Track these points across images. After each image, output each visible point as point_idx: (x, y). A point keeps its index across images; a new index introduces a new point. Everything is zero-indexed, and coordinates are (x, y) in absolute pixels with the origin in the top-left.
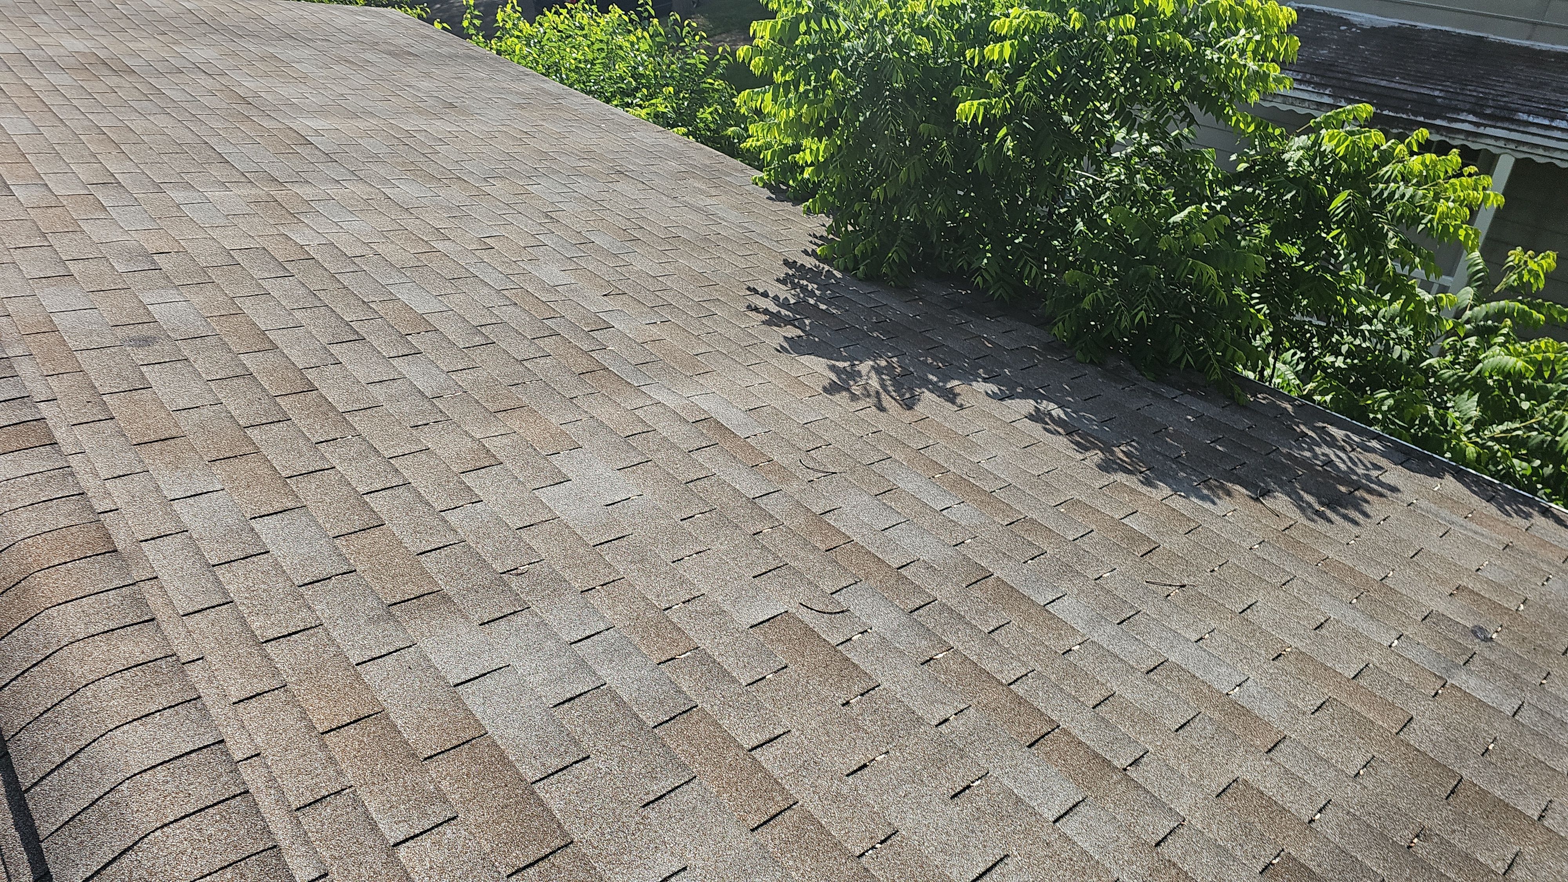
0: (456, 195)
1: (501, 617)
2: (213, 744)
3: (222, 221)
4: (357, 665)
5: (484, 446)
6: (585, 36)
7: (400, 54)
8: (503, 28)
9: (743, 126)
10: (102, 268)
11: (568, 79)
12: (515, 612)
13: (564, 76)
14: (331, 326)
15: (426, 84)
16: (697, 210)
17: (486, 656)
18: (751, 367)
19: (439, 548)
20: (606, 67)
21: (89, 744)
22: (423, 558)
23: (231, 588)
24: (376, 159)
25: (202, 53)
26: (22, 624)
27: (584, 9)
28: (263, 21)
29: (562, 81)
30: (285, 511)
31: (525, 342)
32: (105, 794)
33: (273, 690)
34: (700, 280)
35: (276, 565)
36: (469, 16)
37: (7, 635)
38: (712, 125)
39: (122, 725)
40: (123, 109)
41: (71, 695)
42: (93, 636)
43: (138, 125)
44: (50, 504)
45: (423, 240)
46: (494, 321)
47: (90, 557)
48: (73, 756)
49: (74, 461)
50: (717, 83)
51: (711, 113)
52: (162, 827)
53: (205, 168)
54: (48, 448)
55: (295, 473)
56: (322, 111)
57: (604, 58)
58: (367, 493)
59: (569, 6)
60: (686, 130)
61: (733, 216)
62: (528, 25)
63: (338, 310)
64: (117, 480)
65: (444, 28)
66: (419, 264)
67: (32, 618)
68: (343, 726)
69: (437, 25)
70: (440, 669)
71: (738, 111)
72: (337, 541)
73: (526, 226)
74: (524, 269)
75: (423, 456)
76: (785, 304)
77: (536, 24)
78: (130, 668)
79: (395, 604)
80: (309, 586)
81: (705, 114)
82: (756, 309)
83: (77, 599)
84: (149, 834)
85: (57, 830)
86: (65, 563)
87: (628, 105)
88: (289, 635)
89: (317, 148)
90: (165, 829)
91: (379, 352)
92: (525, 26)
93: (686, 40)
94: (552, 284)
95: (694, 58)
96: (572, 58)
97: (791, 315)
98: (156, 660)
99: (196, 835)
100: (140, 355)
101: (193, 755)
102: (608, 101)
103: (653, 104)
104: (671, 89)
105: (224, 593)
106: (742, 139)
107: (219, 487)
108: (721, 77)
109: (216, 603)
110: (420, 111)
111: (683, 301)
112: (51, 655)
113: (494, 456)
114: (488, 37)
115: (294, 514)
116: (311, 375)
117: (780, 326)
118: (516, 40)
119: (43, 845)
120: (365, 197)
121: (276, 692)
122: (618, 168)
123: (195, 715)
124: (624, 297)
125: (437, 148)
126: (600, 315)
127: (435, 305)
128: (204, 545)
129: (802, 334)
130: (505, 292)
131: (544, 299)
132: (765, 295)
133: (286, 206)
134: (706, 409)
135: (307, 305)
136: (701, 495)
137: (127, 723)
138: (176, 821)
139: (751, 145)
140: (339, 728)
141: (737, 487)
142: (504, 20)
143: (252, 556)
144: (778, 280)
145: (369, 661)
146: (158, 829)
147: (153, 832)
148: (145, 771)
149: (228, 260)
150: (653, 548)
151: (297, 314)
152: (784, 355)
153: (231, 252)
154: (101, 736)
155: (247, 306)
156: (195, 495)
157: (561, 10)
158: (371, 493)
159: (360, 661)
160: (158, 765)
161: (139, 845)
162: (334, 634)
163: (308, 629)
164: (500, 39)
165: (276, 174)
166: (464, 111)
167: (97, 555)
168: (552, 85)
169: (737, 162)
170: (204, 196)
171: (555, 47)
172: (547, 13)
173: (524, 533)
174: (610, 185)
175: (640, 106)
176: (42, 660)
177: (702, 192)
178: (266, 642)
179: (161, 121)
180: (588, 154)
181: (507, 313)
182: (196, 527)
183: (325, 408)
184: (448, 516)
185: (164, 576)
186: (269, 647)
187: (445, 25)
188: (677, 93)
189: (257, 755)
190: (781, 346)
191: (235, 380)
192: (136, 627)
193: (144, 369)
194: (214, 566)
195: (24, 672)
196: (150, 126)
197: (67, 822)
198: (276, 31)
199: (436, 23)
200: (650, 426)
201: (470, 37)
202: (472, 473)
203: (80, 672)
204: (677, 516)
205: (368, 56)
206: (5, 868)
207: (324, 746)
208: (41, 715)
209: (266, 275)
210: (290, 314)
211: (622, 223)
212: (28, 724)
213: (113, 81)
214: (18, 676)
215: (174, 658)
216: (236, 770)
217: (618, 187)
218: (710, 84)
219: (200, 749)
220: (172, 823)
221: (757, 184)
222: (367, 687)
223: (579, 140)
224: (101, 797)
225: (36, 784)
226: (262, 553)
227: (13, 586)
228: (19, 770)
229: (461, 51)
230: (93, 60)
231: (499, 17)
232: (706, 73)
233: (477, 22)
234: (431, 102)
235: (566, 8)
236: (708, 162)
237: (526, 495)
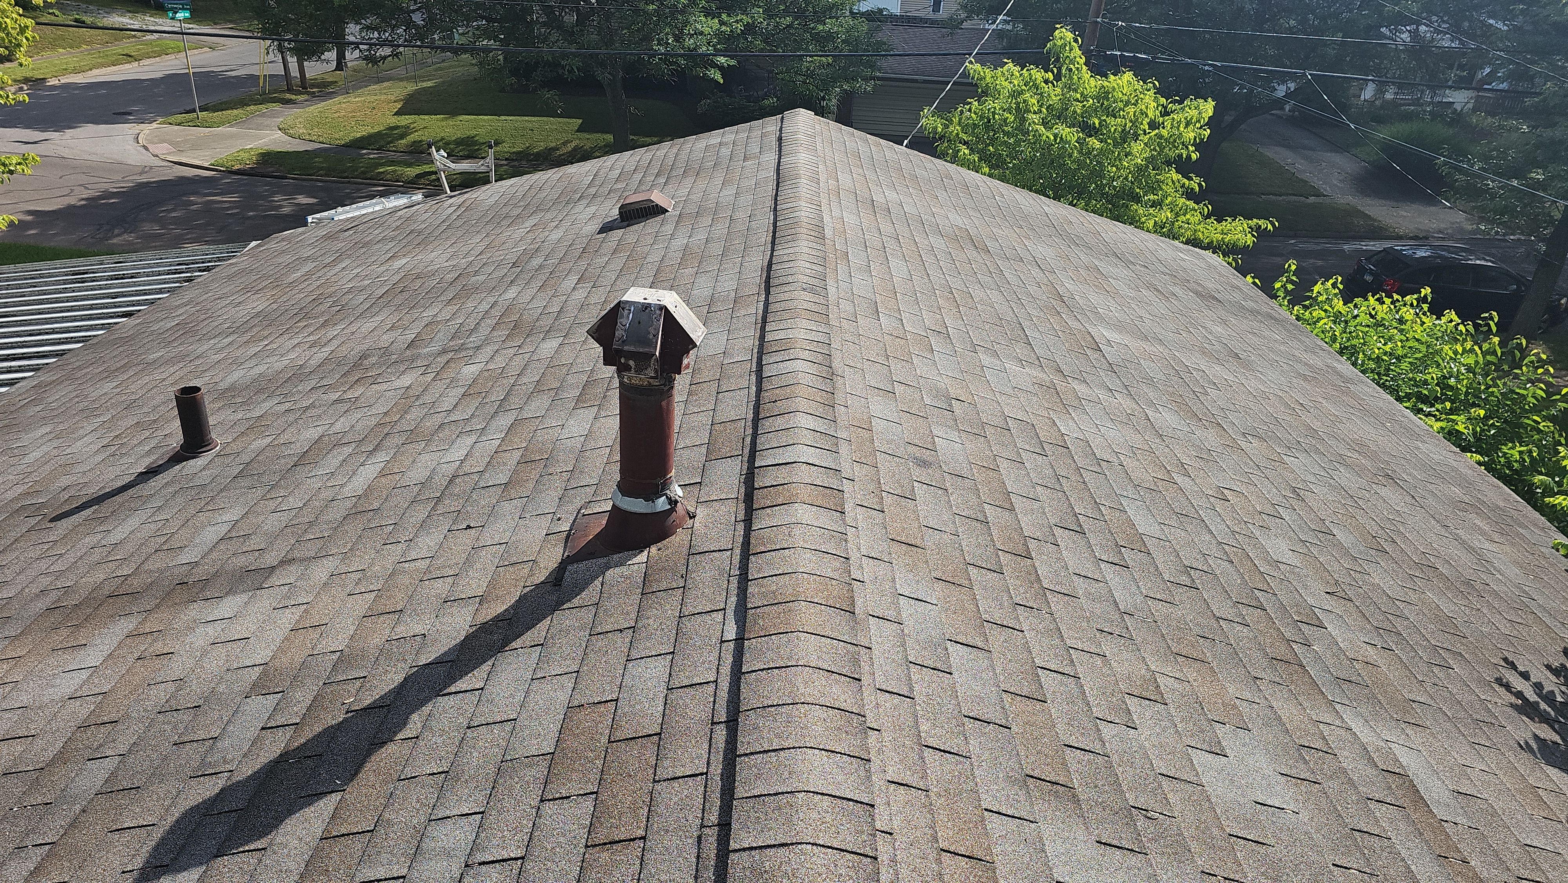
0: (1211, 438)
1: (1118, 847)
2: (867, 804)
3: (1010, 391)
4: (986, 810)
5: (1156, 679)
6: (1401, 331)
7: (1208, 297)
8: (1315, 299)
9: (1557, 479)
10: (916, 396)
11: (1362, 365)
12: (1132, 850)
13: (1360, 362)
14: (1061, 511)
15: (1219, 329)
16: (1470, 549)
17: (1093, 873)
18: (1477, 746)
19: (1085, 750)
20: (1414, 368)
21: (789, 748)
22: (1068, 751)
23: (917, 687)
24: (1150, 382)
25: (1044, 251)
26: (780, 633)
27: (1412, 305)
28: (1100, 237)
29: (1354, 364)
30: (975, 647)
31: (1228, 601)
32: (786, 793)
33: (919, 789)
34: (1447, 625)
35: (953, 687)
36: (1285, 280)
37: (768, 635)
38: (1516, 465)
39: (815, 748)
40: (971, 279)
41: (791, 704)
42: (820, 669)
43: (978, 293)
44: (826, 555)
45: (1166, 468)
46: (1205, 568)
47: (837, 608)
48: (777, 750)
49: (851, 531)
50: (1544, 424)
51: (1521, 453)
52: (813, 844)
53: (1012, 344)
54: (838, 514)
55: (992, 620)
56: (1119, 327)
57: (1416, 359)
58: (1042, 668)
59: (1396, 296)
60: (1481, 459)
61: (1513, 572)
62: (1341, 303)
63: (1072, 500)
64: (870, 560)
65: (1254, 283)
66: (1155, 488)
67: (787, 633)
68: (958, 855)
69: (1249, 279)
70: (1050, 858)
71: (1558, 461)
72: (1004, 695)
73: (1269, 493)
74: (1252, 532)
75: (1099, 661)
76: (1549, 698)
77: (1351, 305)
78: (834, 708)
79: (1032, 777)
80: (972, 720)
81: (1514, 452)
82: (1507, 687)
83: (819, 635)
84: (803, 843)
85: (746, 798)
86: (821, 604)
87: (1420, 411)
88: (944, 751)
89: (1104, 356)
90: (815, 847)
91: (1093, 551)
92: (1339, 304)
93: (1524, 368)
94: (1275, 558)
95: (1526, 389)
96: (1377, 347)
97: (1552, 713)
98: (852, 713)
99: (832, 867)
100: (917, 472)
101: (851, 803)
102: (1399, 399)
103: (1453, 421)
104: (1482, 413)
105: (910, 688)
106: (1549, 492)
107: (935, 602)
108: (1552, 419)
109: (902, 693)
110: (1203, 352)
111: (1417, 637)
112: (789, 666)
113: (1162, 694)
114: (1293, 303)
115: (981, 654)
116: (1032, 545)
117: (1532, 719)
118: (1323, 314)
119: (734, 802)
120: (1129, 412)
121: (920, 791)
122: (1390, 472)
123: (862, 773)
124: (1349, 604)
125: (1209, 390)
126: (1316, 610)
127: (1155, 530)
128: (910, 642)
129: (1560, 741)
130: (1226, 547)
131: (1262, 570)
132: (1525, 676)
133: (1062, 397)
134: (1404, 764)
135: (1049, 485)
136: (1366, 852)
137: (818, 749)
138: (823, 846)
139: (1560, 504)
140: (955, 853)
141: (1413, 868)
142: (1318, 292)
143: (939, 670)
144: (1548, 667)
145: (996, 812)
146: (809, 843)
147: (806, 843)
148: (817, 793)
149: (1002, 424)
150: (1291, 874)
151: (1039, 488)
152: (1525, 755)
153: (1008, 418)
154: (799, 748)
155: (1004, 465)
156: (916, 599)
157: (1385, 299)
158: (1045, 669)
159: (989, 808)
160: (827, 795)
161: (794, 847)
162: (977, 773)
163: (959, 755)
164: (1306, 308)
165: (1063, 367)
166: (1247, 365)
167: (842, 610)
168: (1344, 366)
169: (1537, 515)
170: (1004, 366)
171: (1362, 332)
172: (1371, 298)
173: (1165, 782)
174: (1374, 486)
175: (1435, 416)
176: (783, 667)
177: (1483, 533)
178: (926, 746)
179: (995, 296)
180: (1360, 447)
181: (1220, 567)
182: (909, 624)
183: (1033, 577)
184: (1102, 725)
185: (876, 651)
186: (927, 752)
187: (1257, 281)
188: (1486, 418)
189: (891, 834)
190: (1527, 743)
191: (975, 522)
192: (848, 679)
193: (916, 484)
194: (911, 662)
195: (769, 669)
196: (985, 298)
197: (755, 796)
198: (1106, 248)
199: (1248, 277)
200: (1331, 748)
201: (1275, 297)
202: (1136, 699)
203: (805, 692)
204: (1330, 858)
205: (1177, 290)
206: (704, 802)
207: (939, 861)
208: (769, 707)
209: (1027, 447)
210: (1034, 487)
211: (1374, 529)
212: (758, 708)
213: (972, 253)
214: (764, 669)
215: (864, 719)
216: (874, 836)
217: (1383, 492)
218: (1535, 421)
219: (856, 801)
220: (820, 845)
221: (1558, 550)
222: (987, 834)
223: (1355, 430)
224: (783, 793)
225: (746, 755)
226: (947, 673)
227: (785, 603)
228: (740, 739)
229: (1265, 309)
230: (964, 235)
231: (1316, 289)
232: (1535, 410)
233: (1290, 287)
234: (1218, 347)
235: (1392, 298)
236: (1501, 504)
237: (1179, 746)
